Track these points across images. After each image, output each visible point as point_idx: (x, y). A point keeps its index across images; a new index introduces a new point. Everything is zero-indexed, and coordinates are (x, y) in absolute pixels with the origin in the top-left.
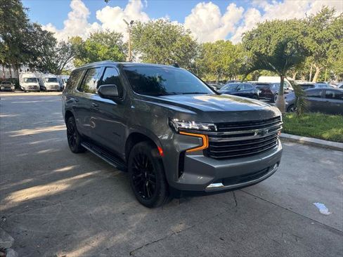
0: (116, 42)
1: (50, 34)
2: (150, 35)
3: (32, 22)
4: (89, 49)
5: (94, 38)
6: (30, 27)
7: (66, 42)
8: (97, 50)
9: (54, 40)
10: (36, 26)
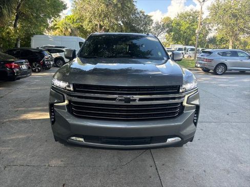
0: (197, 18)
1: (150, 17)
2: (226, 9)
3: (139, 10)
4: (174, 25)
5: (180, 17)
6: (138, 13)
7: (160, 21)
8: (181, 26)
9: (152, 20)
10: (141, 12)
